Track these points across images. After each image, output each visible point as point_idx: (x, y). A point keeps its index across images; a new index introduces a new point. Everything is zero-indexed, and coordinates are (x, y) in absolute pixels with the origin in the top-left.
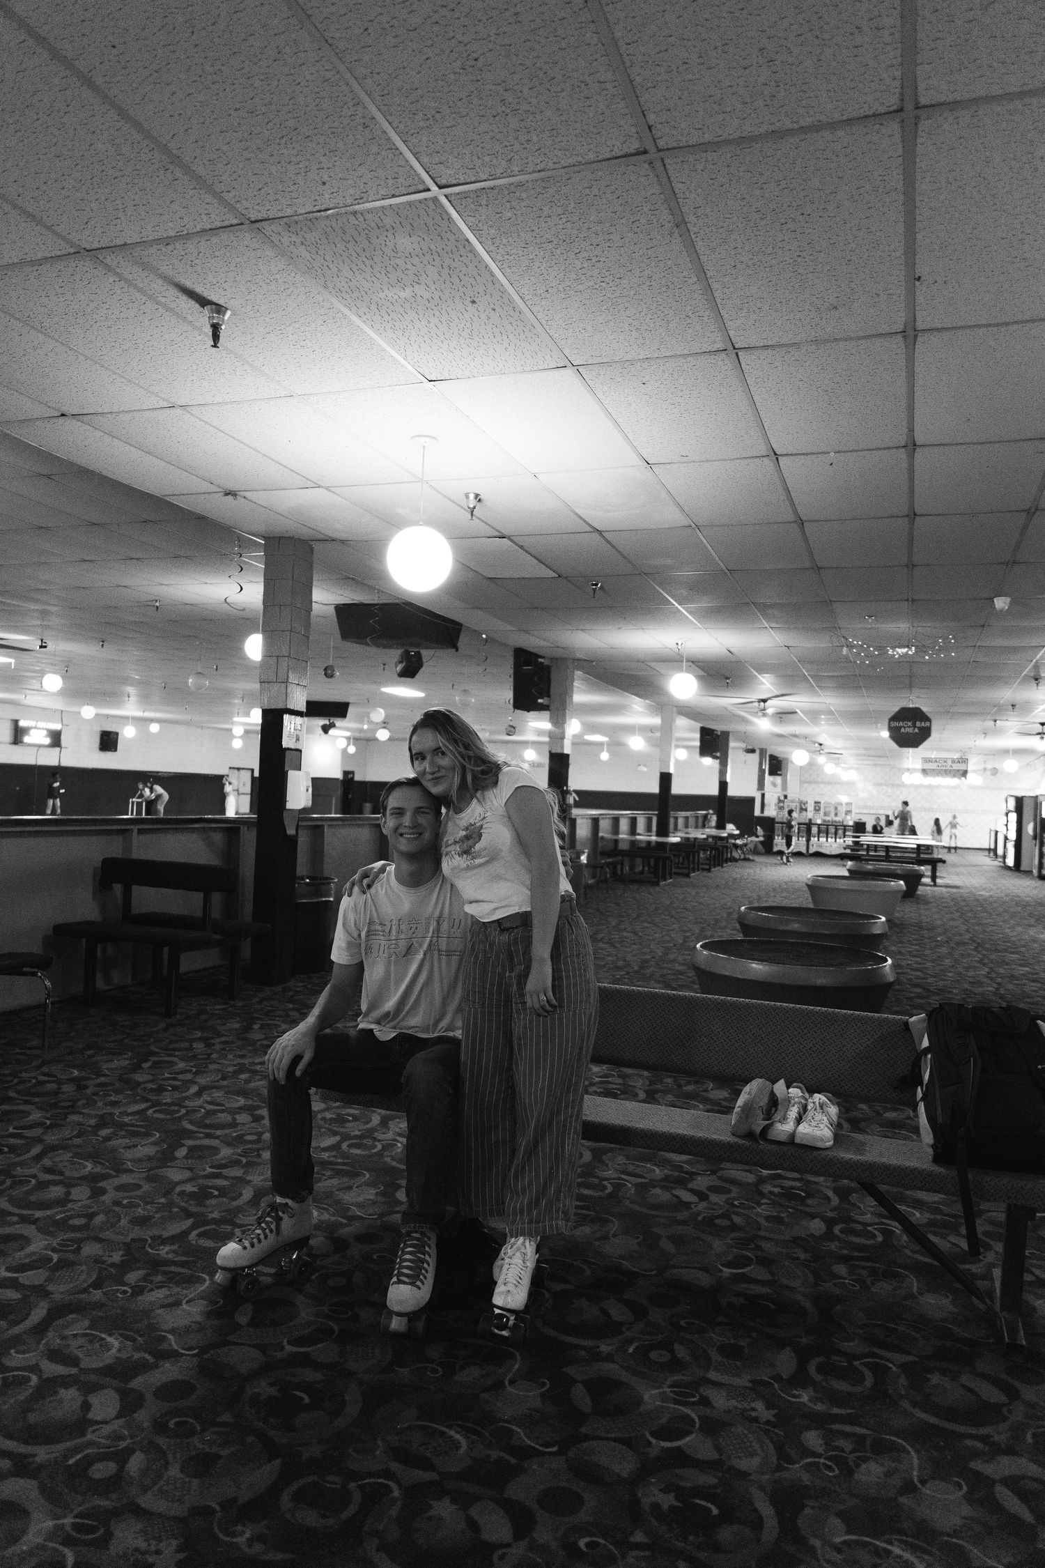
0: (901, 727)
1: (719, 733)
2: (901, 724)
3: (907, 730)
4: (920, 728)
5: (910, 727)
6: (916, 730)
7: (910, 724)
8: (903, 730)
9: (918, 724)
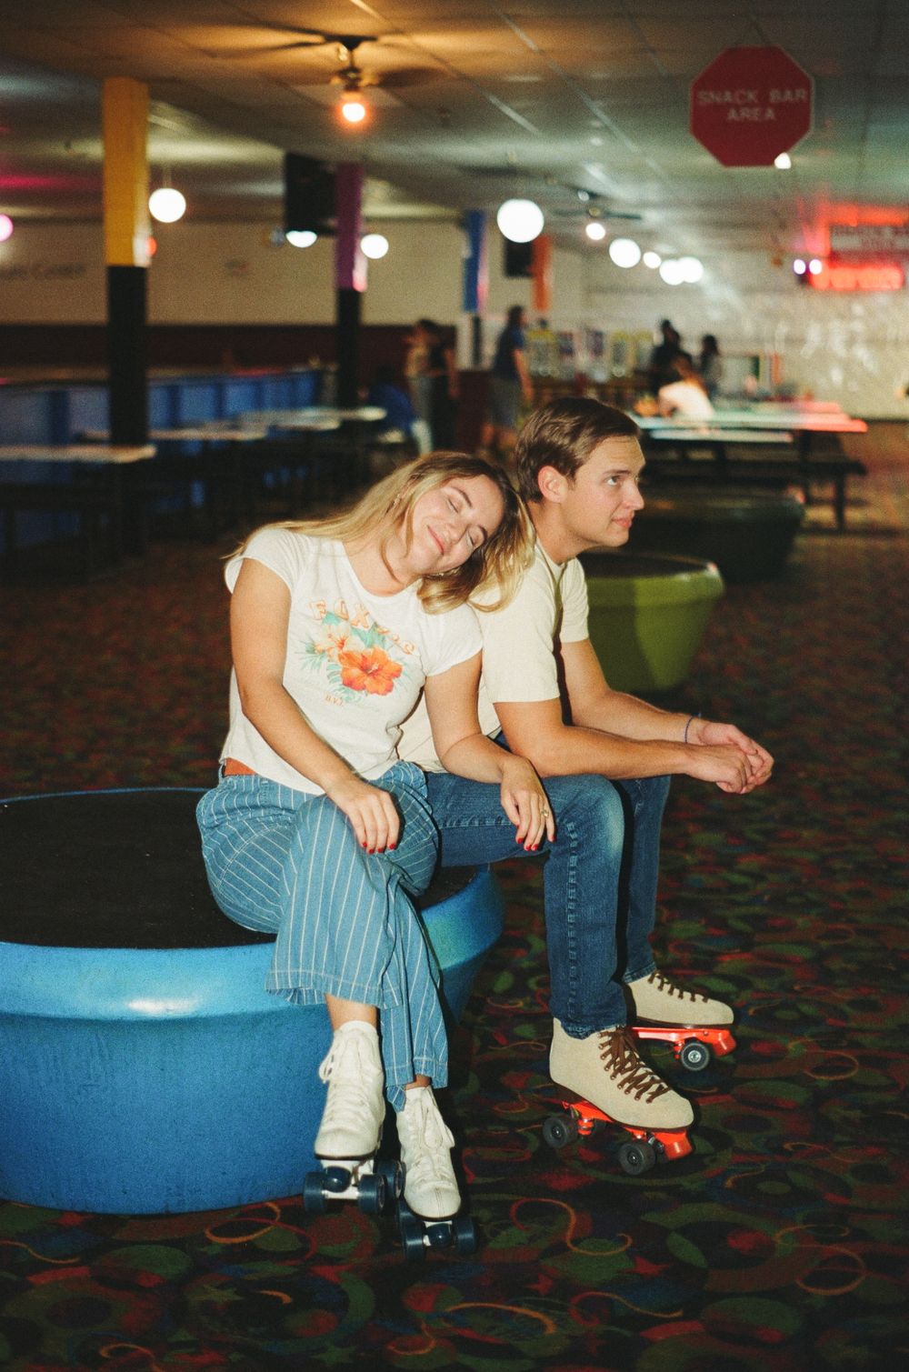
0: (729, 105)
1: (331, 169)
2: (728, 97)
3: (746, 113)
4: (779, 107)
5: (751, 105)
6: (770, 114)
7: (751, 96)
8: (732, 115)
9: (774, 95)
